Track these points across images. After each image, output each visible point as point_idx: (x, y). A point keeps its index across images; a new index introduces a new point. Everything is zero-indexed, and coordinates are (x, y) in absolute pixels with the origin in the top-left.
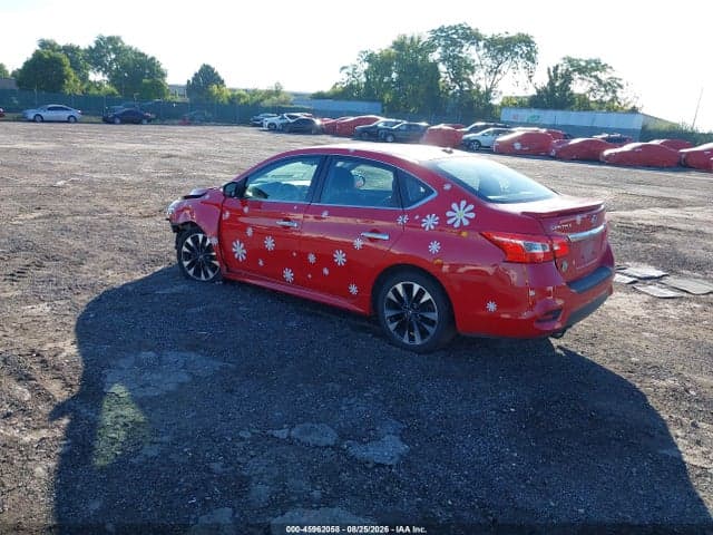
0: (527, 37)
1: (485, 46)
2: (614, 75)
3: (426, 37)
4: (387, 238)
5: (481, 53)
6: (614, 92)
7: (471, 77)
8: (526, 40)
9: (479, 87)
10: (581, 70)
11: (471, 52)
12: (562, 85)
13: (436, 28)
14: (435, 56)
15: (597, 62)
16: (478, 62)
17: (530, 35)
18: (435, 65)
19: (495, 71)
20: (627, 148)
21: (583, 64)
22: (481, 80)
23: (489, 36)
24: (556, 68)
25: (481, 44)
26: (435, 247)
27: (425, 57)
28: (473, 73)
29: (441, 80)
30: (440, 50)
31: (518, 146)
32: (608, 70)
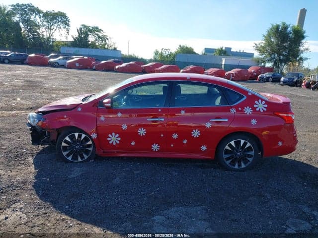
0: (64, 14)
1: (43, 16)
2: (104, 34)
3: (9, 8)
4: (227, 120)
5: (42, 19)
6: (105, 41)
7: (38, 31)
8: (63, 15)
9: (43, 36)
10: (91, 31)
11: (37, 19)
12: (85, 37)
13: (15, 4)
14: (16, 19)
15: (97, 28)
16: (40, 23)
17: (65, 13)
18: (17, 23)
19: (50, 28)
20: (124, 65)
21: (91, 28)
22: (44, 32)
23: (45, 11)
24: (81, 29)
25: (42, 15)
26: (254, 122)
27: (10, 18)
28: (39, 29)
29: (23, 31)
30: (18, 16)
31: (77, 65)
32: (102, 32)
